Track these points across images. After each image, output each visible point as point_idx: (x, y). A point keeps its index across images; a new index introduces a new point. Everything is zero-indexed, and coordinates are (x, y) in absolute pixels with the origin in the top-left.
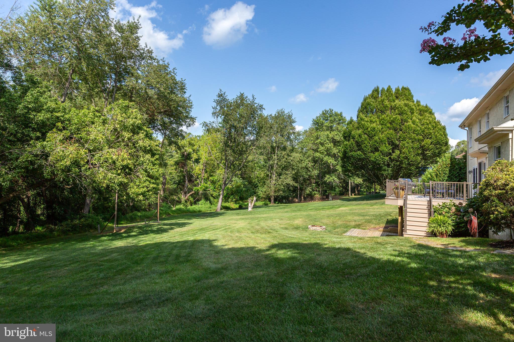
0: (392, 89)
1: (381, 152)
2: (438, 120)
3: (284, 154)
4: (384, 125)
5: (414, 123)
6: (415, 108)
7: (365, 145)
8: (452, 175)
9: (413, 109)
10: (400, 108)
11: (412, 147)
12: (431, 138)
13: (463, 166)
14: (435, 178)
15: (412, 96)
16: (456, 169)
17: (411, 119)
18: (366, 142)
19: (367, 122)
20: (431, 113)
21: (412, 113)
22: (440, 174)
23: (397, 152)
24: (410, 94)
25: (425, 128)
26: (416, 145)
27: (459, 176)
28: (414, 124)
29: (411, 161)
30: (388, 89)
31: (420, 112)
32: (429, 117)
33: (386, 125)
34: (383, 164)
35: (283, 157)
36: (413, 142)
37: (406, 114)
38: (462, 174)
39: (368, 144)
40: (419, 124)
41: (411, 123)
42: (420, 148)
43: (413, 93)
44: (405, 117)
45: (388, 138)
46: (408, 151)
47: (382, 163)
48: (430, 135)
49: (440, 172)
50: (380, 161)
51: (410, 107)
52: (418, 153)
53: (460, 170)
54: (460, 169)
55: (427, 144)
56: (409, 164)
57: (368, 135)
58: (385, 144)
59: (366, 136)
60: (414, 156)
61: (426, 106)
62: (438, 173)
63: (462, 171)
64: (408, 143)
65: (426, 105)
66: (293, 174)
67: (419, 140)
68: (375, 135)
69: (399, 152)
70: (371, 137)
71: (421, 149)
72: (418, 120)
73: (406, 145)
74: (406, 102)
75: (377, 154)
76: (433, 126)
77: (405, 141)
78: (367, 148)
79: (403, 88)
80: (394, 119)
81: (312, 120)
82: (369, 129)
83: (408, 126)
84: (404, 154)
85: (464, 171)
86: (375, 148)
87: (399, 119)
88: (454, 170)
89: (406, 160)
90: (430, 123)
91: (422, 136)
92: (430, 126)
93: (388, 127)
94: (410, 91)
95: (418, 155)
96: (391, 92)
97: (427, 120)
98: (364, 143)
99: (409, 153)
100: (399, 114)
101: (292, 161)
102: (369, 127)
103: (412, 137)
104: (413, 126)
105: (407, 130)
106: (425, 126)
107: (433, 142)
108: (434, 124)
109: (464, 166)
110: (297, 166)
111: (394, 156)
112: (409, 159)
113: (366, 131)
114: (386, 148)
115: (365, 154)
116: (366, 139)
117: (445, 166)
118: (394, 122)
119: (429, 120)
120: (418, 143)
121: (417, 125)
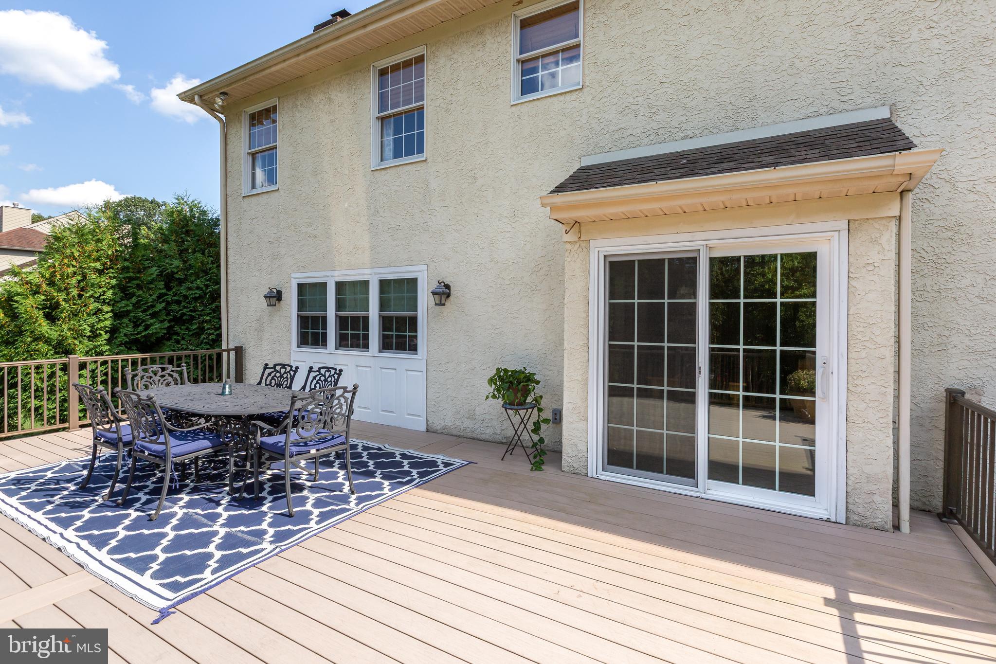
16: (151, 282)
38: (179, 303)
63: (182, 289)
88: (139, 286)
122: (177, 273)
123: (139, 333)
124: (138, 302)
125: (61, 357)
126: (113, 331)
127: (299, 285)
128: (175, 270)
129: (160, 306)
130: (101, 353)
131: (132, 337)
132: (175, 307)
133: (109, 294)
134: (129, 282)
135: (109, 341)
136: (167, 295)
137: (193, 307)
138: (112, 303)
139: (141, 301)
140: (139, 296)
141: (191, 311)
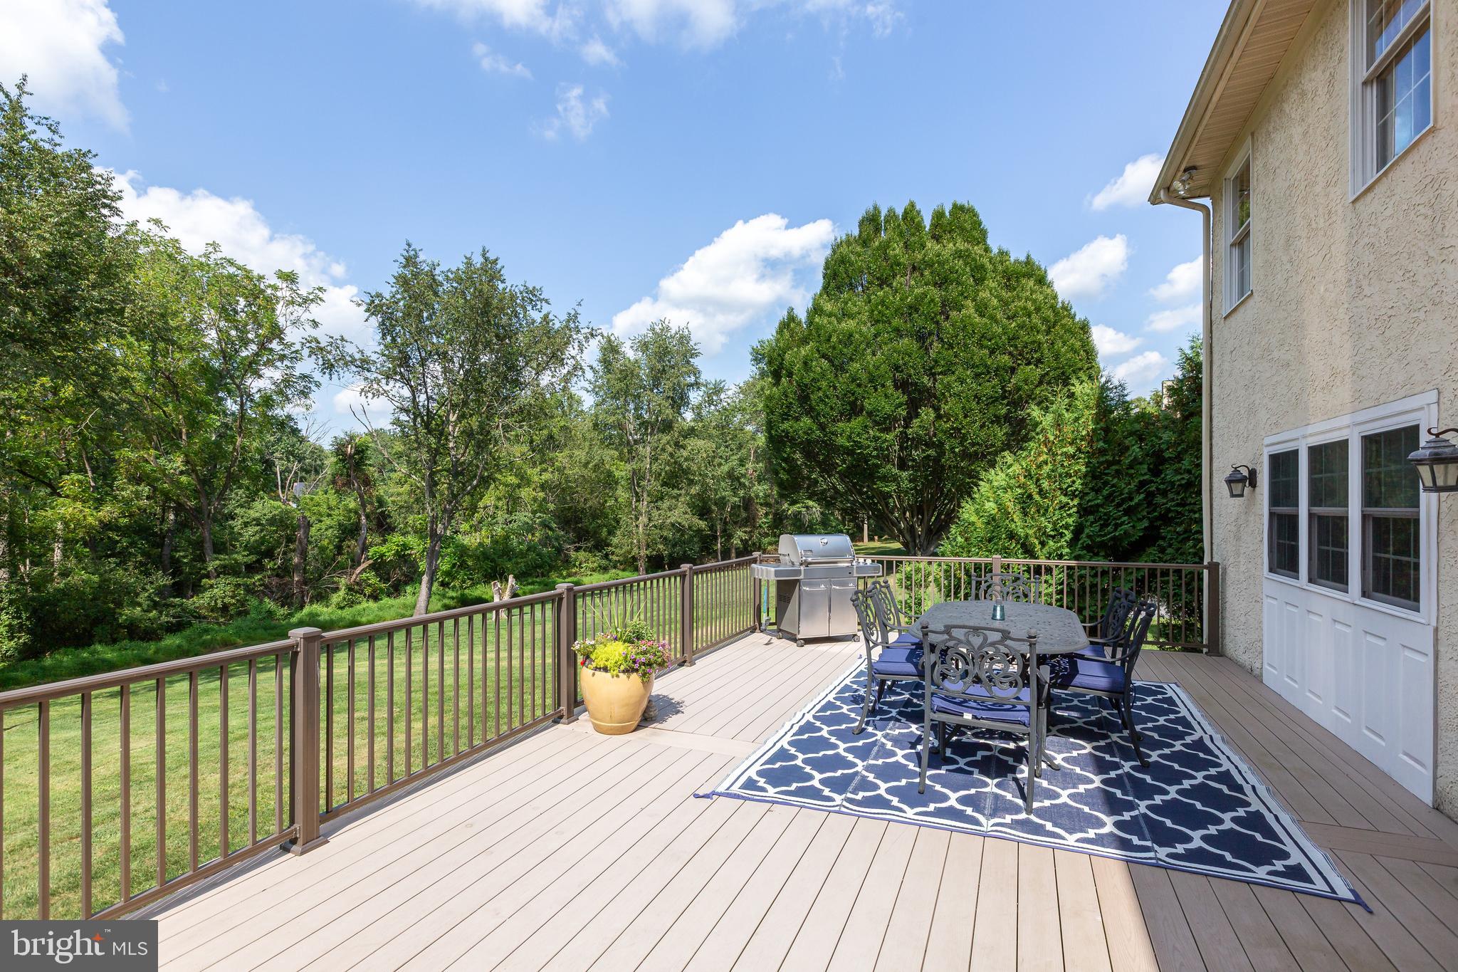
0: (919, 212)
1: (870, 414)
2: (1063, 303)
3: (664, 441)
4: (884, 322)
5: (982, 309)
6: (989, 266)
7: (821, 394)
8: (1109, 498)
9: (982, 266)
10: (939, 263)
11: (976, 396)
12: (1039, 361)
13: (1170, 445)
14: (1017, 517)
15: (984, 233)
16: (1131, 467)
17: (974, 300)
18: (824, 384)
19: (830, 315)
20: (1042, 281)
21: (979, 281)
22: (1041, 492)
23: (927, 414)
24: (977, 224)
25: (1021, 327)
26: (990, 387)
27: (1150, 504)
28: (982, 315)
29: (973, 444)
30: (906, 213)
31: (1009, 280)
32: (1032, 292)
33: (890, 323)
34: (877, 457)
35: (663, 450)
36: (977, 376)
37: (958, 283)
38: (1164, 493)
39: (830, 390)
40: (999, 316)
41: (972, 311)
42: (1004, 398)
43: (986, 224)
44: (954, 291)
45: (897, 368)
46: (963, 408)
47: (875, 453)
48: (1036, 351)
49: (1045, 484)
50: (869, 446)
51: (974, 260)
52: (995, 416)
53: (1156, 472)
54: (1158, 461)
55: (1026, 381)
56: (965, 455)
57: (830, 361)
58: (883, 386)
59: (825, 363)
60: (982, 426)
61: (1028, 262)
62: (1033, 488)
63: (1169, 474)
64: (962, 382)
65: (1028, 257)
66: (692, 497)
67: (997, 370)
68: (851, 359)
69: (933, 415)
70: (840, 369)
71: (1005, 402)
72: (995, 302)
73: (957, 388)
74: (962, 245)
75: (856, 423)
76: (1045, 320)
77: (953, 373)
78: (826, 404)
79: (955, 206)
80: (916, 298)
81: (751, 350)
82: (834, 339)
83: (962, 321)
84: (949, 420)
85: (1177, 472)
86: (853, 404)
87: (932, 300)
88: (1118, 472)
89: (955, 442)
90: (1038, 310)
91: (1010, 353)
92: (1036, 320)
93: (897, 330)
94: (975, 215)
95: (997, 420)
96: (916, 220)
97: (1027, 299)
98: (820, 389)
99: (966, 416)
100: (935, 284)
101: (686, 459)
102: (835, 331)
103: (977, 360)
104: (978, 319)
105: (956, 337)
106: (1019, 320)
107: (1047, 374)
108: (1050, 314)
109: (1177, 444)
110: (700, 475)
111: (915, 428)
112: (964, 438)
113: (824, 348)
114: (888, 401)
115: (822, 427)
116: (823, 375)
117: (1071, 450)
118: (917, 310)
119: (1034, 301)
120: (995, 381)
121: (993, 318)
122: (1168, 449)
123: (1105, 535)
124: (1110, 495)
125: (1025, 558)
126: (1078, 532)
127: (1271, 456)
128: (1164, 447)
129: (1139, 498)
130: (1060, 557)
131: (1098, 539)
132: (1159, 499)
133: (1078, 484)
134: (1107, 468)
135: (1071, 544)
136: (1152, 482)
137: (1182, 499)
138: (1083, 495)
139: (1114, 492)
140: (1113, 486)
141: (1178, 505)
